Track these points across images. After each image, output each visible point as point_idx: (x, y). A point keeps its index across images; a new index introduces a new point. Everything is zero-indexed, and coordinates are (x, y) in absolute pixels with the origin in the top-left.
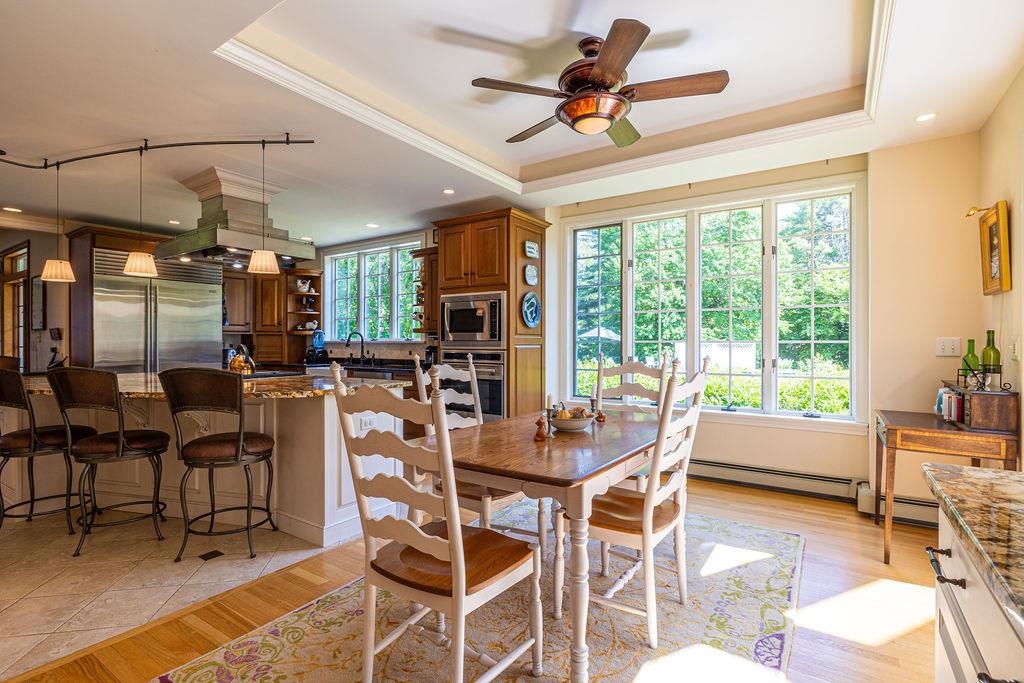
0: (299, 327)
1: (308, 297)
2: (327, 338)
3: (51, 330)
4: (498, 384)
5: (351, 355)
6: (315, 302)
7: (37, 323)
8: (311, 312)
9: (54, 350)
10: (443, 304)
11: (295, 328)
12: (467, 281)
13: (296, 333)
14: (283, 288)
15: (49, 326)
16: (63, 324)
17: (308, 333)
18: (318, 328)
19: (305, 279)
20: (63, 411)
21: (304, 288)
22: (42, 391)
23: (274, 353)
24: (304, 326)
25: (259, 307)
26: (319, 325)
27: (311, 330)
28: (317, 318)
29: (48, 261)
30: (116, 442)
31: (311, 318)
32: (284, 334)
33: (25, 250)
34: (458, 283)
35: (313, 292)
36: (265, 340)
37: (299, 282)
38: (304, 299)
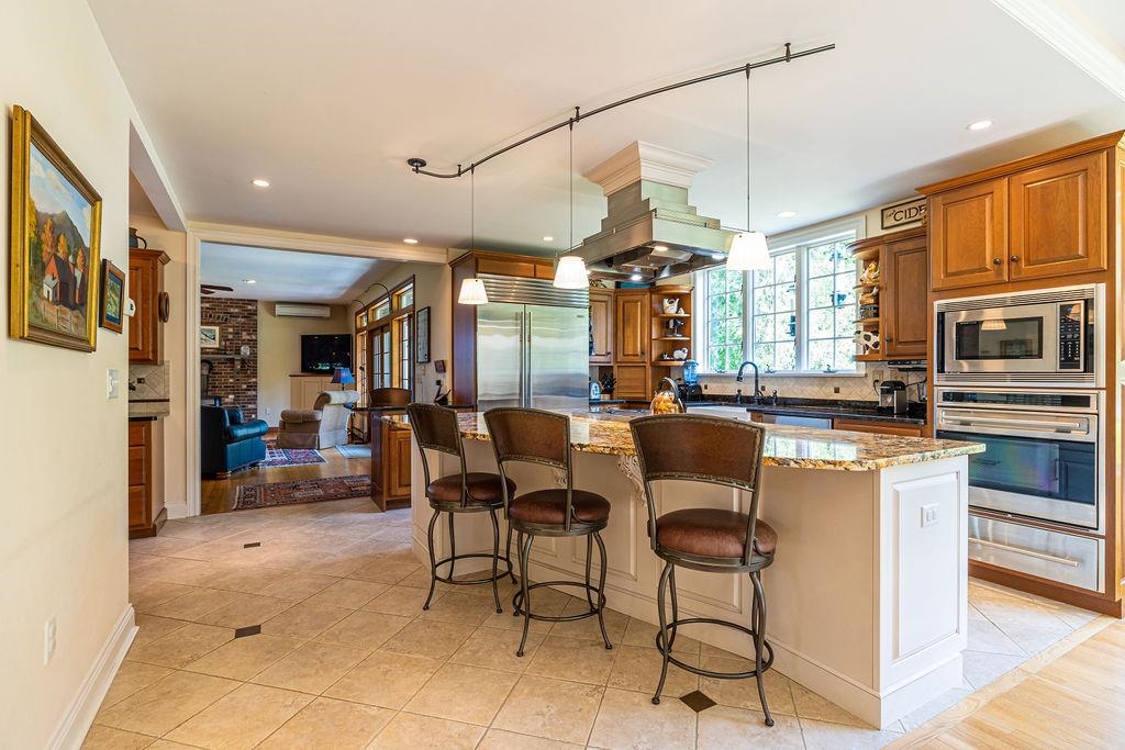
0: (666, 357)
1: (676, 319)
2: (699, 370)
3: (436, 363)
4: (1088, 449)
5: (739, 391)
6: (683, 325)
7: (421, 357)
8: (679, 337)
9: (439, 383)
10: (941, 315)
11: (661, 358)
12: (999, 273)
13: (663, 363)
14: (647, 309)
15: (433, 360)
16: (447, 358)
17: (676, 363)
18: (689, 357)
19: (672, 297)
20: (500, 462)
21: (671, 309)
22: (475, 435)
23: (636, 387)
24: (671, 355)
25: (620, 334)
26: (689, 353)
27: (680, 360)
28: (687, 344)
29: (465, 281)
30: (562, 508)
31: (677, 345)
32: (648, 365)
33: (412, 285)
34: (977, 278)
35: (682, 313)
36: (627, 373)
37: (666, 301)
38: (672, 322)
